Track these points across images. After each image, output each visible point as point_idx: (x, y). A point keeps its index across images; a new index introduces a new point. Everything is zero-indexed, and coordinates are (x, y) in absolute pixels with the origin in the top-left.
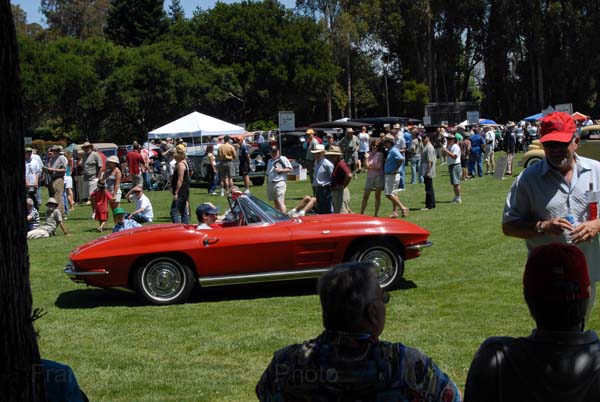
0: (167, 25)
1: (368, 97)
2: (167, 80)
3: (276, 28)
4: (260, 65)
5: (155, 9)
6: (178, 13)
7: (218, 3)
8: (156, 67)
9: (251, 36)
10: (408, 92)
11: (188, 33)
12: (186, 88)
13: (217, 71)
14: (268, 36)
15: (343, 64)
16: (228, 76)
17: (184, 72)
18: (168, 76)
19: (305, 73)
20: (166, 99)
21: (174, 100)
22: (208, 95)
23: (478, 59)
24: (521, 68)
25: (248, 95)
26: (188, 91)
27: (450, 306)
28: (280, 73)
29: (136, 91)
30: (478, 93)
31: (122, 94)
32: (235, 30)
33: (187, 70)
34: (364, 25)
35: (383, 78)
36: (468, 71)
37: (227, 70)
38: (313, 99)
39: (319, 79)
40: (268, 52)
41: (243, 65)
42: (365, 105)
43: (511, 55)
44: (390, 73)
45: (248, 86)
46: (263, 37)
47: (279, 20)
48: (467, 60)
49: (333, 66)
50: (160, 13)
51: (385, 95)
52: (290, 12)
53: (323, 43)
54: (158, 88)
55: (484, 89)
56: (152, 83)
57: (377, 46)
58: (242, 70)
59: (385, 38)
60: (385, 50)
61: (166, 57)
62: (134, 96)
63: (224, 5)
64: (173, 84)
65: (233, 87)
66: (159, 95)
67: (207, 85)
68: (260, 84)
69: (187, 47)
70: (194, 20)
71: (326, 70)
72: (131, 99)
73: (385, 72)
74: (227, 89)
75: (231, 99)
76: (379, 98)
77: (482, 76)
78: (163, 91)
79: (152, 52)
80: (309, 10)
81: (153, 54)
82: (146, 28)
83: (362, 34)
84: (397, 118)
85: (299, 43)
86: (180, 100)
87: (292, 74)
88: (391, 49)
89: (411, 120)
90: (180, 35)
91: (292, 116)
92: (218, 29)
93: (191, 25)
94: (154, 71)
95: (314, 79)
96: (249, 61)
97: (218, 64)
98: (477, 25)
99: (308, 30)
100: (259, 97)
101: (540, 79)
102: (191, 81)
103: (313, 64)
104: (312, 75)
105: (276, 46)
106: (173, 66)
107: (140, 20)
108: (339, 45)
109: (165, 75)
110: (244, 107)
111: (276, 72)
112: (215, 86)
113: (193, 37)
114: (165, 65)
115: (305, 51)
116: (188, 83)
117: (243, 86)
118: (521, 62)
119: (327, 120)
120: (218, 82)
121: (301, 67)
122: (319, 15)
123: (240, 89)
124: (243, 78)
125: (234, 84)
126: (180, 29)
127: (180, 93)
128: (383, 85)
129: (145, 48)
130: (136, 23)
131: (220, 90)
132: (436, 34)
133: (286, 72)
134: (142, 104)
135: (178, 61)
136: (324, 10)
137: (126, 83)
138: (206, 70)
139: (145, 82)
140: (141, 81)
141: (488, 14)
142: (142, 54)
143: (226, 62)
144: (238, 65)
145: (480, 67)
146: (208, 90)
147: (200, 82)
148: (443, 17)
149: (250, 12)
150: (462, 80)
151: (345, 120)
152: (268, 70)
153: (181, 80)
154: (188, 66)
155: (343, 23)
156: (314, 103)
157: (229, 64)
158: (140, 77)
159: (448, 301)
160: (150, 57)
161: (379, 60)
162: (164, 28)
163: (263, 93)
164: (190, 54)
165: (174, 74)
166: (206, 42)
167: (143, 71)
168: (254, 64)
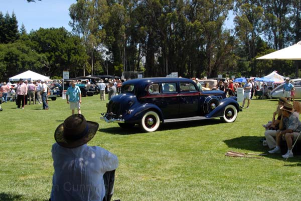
0: (19, 36)
1: (100, 68)
2: (18, 58)
3: (63, 39)
4: (57, 53)
5: (14, 29)
6: (24, 31)
7: (40, 28)
9: (53, 42)
10: (115, 67)
11: (27, 40)
12: (26, 62)
13: (39, 55)
14: (60, 42)
15: (90, 55)
16: (43, 58)
17: (25, 55)
18: (19, 56)
19: (75, 57)
20: (17, 66)
21: (21, 66)
22: (35, 65)
23: (143, 55)
24: (160, 59)
25: (51, 66)
27: (127, 144)
28: (64, 57)
29: (5, 62)
30: (143, 68)
32: (47, 39)
34: (99, 40)
35: (106, 61)
36: (139, 59)
37: (43, 55)
38: (77, 68)
39: (80, 60)
40: (60, 49)
41: (50, 53)
42: (99, 71)
43: (156, 54)
44: (109, 59)
45: (51, 62)
46: (58, 43)
47: (65, 36)
48: (139, 56)
49: (86, 55)
50: (16, 31)
51: (107, 68)
52: (70, 33)
53: (82, 46)
54: (14, 61)
55: (145, 67)
56: (12, 59)
57: (104, 48)
58: (49, 55)
59: (107, 46)
60: (107, 50)
61: (18, 49)
62: (4, 64)
63: (43, 29)
64: (21, 60)
65: (45, 62)
66: (15, 64)
67: (35, 61)
68: (56, 61)
69: (27, 45)
70: (30, 34)
71: (83, 57)
72: (2, 65)
73: (107, 58)
74: (43, 63)
75: (44, 67)
76: (104, 69)
77: (145, 62)
78: (16, 62)
79: (12, 46)
80: (77, 33)
81: (13, 47)
82: (10, 37)
83: (98, 43)
84: (111, 76)
85: (73, 46)
86: (23, 67)
87: (69, 58)
88: (110, 49)
89: (116, 77)
90: (24, 40)
91: (68, 73)
92: (40, 39)
93: (29, 37)
94: (13, 54)
95: (78, 60)
96: (52, 52)
97: (39, 53)
98: (143, 42)
99: (77, 41)
100: (56, 66)
101: (167, 63)
102: (28, 59)
103: (78, 54)
104: (78, 58)
105: (63, 46)
106: (21, 53)
107: (8, 33)
108: (89, 47)
109: (17, 56)
110: (50, 70)
111: (63, 57)
112: (38, 62)
113: (30, 41)
114: (17, 52)
115: (74, 49)
116: (26, 60)
117: (49, 62)
118: (160, 57)
119: (83, 76)
120: (39, 60)
121: (73, 55)
122: (81, 35)
123: (48, 63)
124: (49, 59)
125: (46, 61)
126: (25, 38)
127: (23, 63)
128: (106, 64)
129: (10, 44)
130: (6, 35)
131: (40, 63)
132: (127, 45)
133: (67, 57)
134: (7, 68)
135: (23, 51)
136: (83, 33)
138: (35, 55)
139: (9, 59)
140: (7, 58)
141: (148, 38)
142: (8, 47)
143: (43, 51)
144: (47, 53)
145: (144, 59)
146: (35, 63)
147: (32, 60)
148: (130, 38)
149: (53, 32)
150: (137, 63)
151: (90, 76)
152: (60, 56)
153: (24, 58)
154: (27, 53)
155: (91, 38)
156: (78, 70)
157: (44, 53)
158: (7, 56)
159: (126, 143)
160: (11, 48)
161: (105, 54)
162: (18, 38)
163: (57, 65)
164: (28, 48)
165: (21, 56)
166: (35, 44)
167: (9, 54)
168: (54, 53)
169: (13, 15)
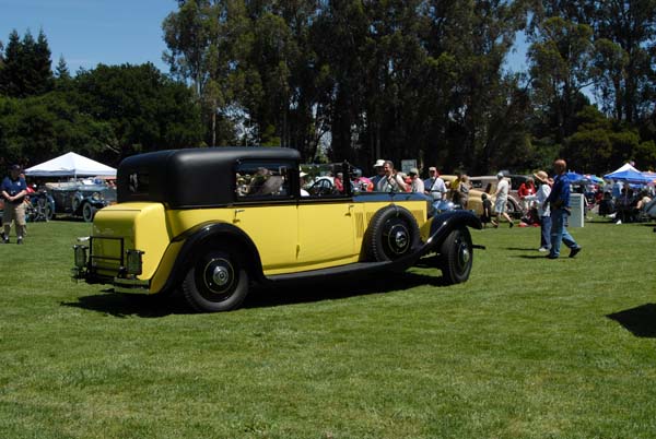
0: (53, 84)
2: (50, 129)
3: (151, 90)
4: (136, 121)
5: (44, 69)
6: (62, 67)
7: (100, 65)
8: (39, 117)
9: (127, 94)
11: (71, 89)
12: (67, 137)
13: (96, 124)
14: (144, 96)
16: (106, 129)
17: (66, 123)
18: (51, 126)
19: (176, 130)
22: (86, 145)
23: (326, 130)
25: (124, 148)
28: (152, 128)
29: (21, 138)
30: (325, 158)
31: (6, 140)
32: (114, 89)
33: (68, 122)
34: (229, 93)
35: (244, 140)
36: (317, 139)
37: (106, 124)
39: (188, 136)
40: (143, 110)
41: (120, 121)
43: (354, 127)
45: (124, 140)
46: (139, 97)
47: (155, 83)
48: (316, 130)
50: (48, 73)
52: (164, 77)
53: (193, 105)
54: (41, 136)
56: (37, 130)
57: (240, 113)
58: (119, 125)
59: (248, 107)
60: (247, 116)
61: (50, 109)
62: (18, 142)
63: (105, 66)
65: (109, 139)
66: (42, 143)
67: (86, 136)
68: (134, 138)
69: (69, 102)
70: (77, 78)
71: (194, 130)
72: (14, 145)
73: (246, 135)
74: (105, 141)
75: (108, 151)
77: (329, 143)
78: (45, 139)
79: (39, 103)
80: (182, 77)
81: (38, 105)
82: (34, 85)
83: (228, 102)
85: (172, 103)
87: (163, 131)
88: (252, 116)
90: (64, 90)
92: (98, 87)
93: (74, 82)
94: (38, 120)
96: (126, 116)
97: (97, 119)
98: (323, 100)
99: (180, 93)
101: (378, 148)
102: (71, 132)
103: (183, 123)
104: (182, 132)
105: (150, 105)
106: (56, 118)
107: (29, 78)
108: (207, 110)
109: (47, 124)
111: (149, 128)
112: (94, 138)
113: (75, 93)
114: (48, 116)
115: (176, 112)
116: (68, 134)
117: (119, 139)
118: (363, 134)
120: (96, 134)
121: (172, 125)
122: (190, 82)
123: (116, 142)
124: (119, 132)
125: (111, 137)
126: (65, 84)
129: (32, 99)
130: (25, 80)
131: (98, 141)
132: (292, 105)
133: (158, 128)
134: (25, 150)
135: (61, 114)
136: (194, 77)
137: (11, 131)
138: (86, 123)
139: (29, 131)
140: (25, 129)
141: (336, 90)
142: (28, 105)
143: (104, 117)
144: (115, 120)
146: (87, 140)
147: (81, 133)
148: (297, 90)
149: (129, 73)
150: (311, 147)
152: (143, 126)
153: (63, 130)
154: (70, 119)
155: (211, 89)
157: (107, 120)
158: (25, 125)
160: (34, 107)
161: (241, 124)
162: (50, 87)
163: (137, 146)
164: (73, 107)
165: (56, 124)
166: (87, 98)
167: (27, 120)
168: (130, 121)
169: (41, 37)
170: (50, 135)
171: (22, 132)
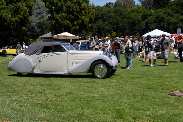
11: (173, 5)
13: (182, 17)
17: (170, 17)
26: (172, 23)
29: (154, 24)
31: (150, 25)
54: (161, 23)
56: (160, 21)
61: (165, 13)
64: (166, 21)
66: (162, 25)
67: (178, 21)
69: (172, 10)
70: (174, 1)
79: (161, 12)
90: (170, 6)
94: (160, 17)
97: (182, 15)
102: (172, 20)
106: (167, 16)
109: (164, 19)
112: (180, 22)
113: (175, 7)
114: (164, 16)
129: (158, 10)
135: (169, 14)
137: (151, 21)
138: (178, 17)
139: (157, 21)
140: (156, 21)
142: (158, 12)
146: (178, 23)
147: (176, 21)
153: (169, 20)
154: (172, 16)
158: (156, 19)
164: (173, 12)
165: (167, 18)
166: (179, 8)
167: (157, 18)
170: (164, 22)
171: (155, 22)
